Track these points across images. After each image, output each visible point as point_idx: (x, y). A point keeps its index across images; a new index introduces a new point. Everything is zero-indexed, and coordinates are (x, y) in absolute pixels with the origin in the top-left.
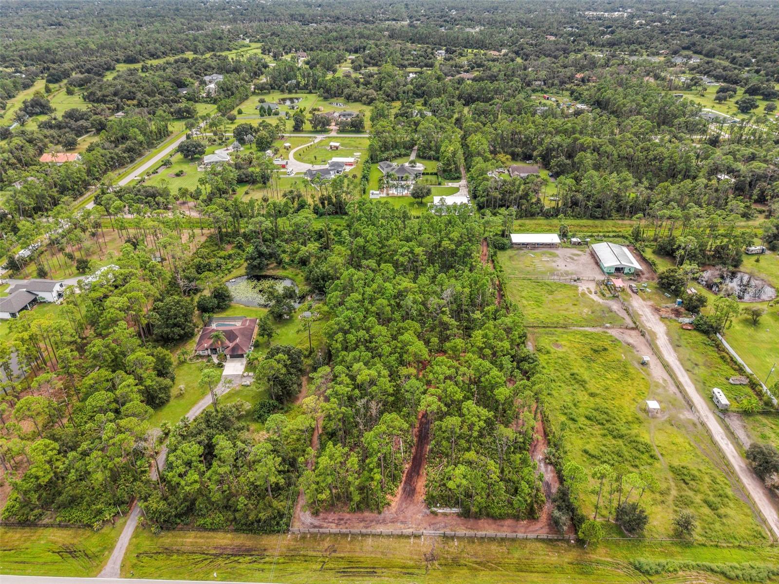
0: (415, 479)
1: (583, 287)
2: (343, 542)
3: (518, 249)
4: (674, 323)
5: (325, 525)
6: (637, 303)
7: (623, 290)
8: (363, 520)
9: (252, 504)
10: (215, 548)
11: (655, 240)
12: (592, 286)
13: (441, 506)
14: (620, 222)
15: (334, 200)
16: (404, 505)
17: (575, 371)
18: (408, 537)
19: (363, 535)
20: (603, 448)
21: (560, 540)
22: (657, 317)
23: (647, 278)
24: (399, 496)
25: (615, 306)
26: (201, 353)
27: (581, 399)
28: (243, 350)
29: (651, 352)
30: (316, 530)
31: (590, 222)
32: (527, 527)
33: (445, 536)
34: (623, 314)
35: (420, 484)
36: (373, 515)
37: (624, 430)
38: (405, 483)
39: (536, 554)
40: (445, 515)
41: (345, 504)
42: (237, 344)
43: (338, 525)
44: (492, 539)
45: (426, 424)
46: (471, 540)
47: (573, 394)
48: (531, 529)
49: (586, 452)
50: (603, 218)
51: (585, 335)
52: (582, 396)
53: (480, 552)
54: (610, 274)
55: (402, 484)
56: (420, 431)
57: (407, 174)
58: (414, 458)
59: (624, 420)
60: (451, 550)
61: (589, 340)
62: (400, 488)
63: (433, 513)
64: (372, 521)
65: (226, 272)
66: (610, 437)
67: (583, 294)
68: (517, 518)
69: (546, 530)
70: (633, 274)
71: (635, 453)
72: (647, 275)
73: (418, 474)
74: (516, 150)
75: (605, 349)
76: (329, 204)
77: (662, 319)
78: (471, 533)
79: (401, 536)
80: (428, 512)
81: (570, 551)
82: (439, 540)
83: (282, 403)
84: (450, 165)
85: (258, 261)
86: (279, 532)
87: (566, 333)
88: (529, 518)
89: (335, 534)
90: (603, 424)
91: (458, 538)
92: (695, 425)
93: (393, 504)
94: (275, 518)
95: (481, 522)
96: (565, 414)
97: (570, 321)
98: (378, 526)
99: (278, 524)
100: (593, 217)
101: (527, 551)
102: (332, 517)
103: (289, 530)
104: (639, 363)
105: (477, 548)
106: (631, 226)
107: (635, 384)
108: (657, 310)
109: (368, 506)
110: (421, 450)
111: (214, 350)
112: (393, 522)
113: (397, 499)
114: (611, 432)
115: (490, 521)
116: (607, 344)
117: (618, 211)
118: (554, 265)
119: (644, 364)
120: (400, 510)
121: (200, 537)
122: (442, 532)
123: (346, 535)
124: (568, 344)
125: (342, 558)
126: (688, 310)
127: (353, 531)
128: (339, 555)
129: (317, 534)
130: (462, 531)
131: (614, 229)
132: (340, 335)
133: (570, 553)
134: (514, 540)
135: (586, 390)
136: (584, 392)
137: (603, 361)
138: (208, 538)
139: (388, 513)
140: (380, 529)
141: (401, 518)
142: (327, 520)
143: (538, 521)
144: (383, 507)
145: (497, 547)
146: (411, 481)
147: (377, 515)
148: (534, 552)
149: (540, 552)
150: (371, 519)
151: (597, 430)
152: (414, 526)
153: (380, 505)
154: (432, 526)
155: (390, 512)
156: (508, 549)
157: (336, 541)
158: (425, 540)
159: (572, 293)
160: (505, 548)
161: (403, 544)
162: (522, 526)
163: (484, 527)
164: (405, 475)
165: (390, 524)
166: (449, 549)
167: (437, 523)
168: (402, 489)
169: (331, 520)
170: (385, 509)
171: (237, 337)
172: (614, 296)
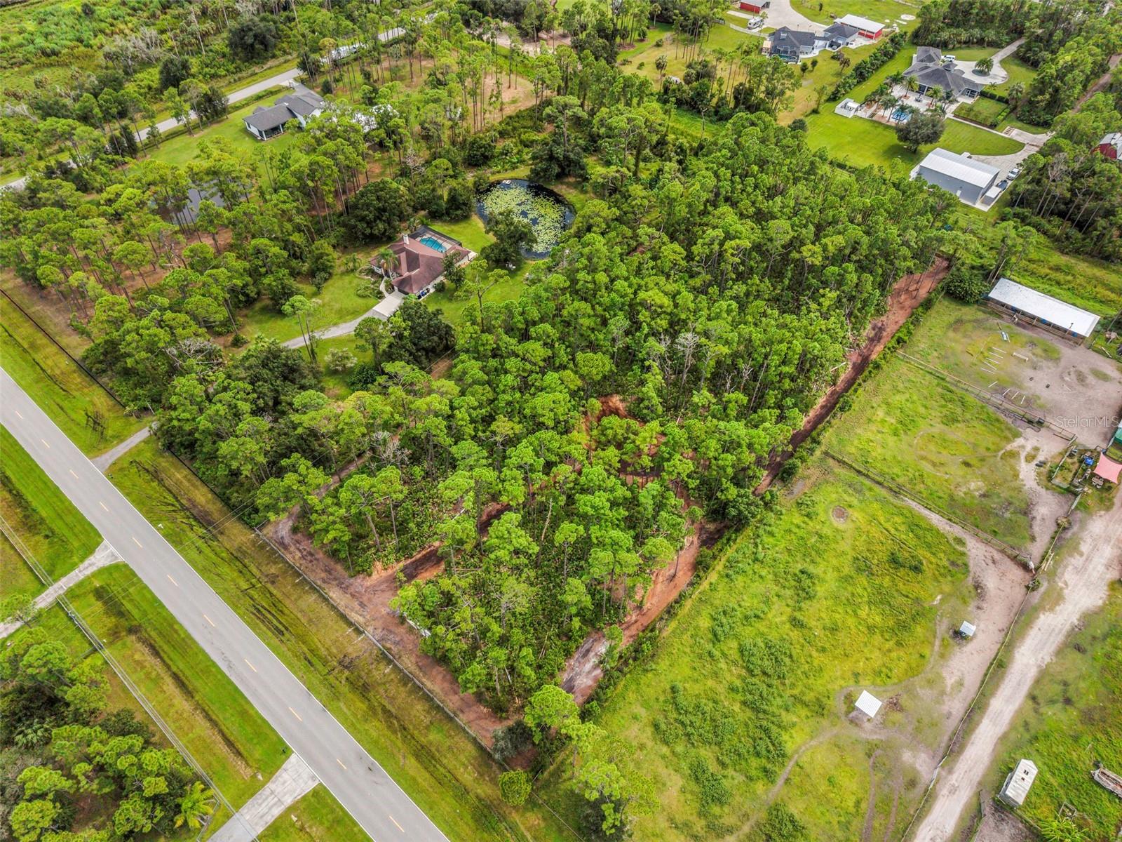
0: (428, 565)
1: (1028, 441)
2: (289, 579)
3: (983, 312)
5: (292, 549)
6: (1104, 528)
7: (1106, 488)
8: (329, 572)
10: (189, 500)
12: (1050, 450)
16: (383, 587)
17: (817, 570)
19: (313, 588)
20: (707, 704)
22: (1112, 575)
24: (389, 572)
25: (1047, 508)
27: (769, 615)
30: (279, 547)
32: (480, 718)
33: (384, 652)
35: (427, 575)
36: (343, 573)
37: (774, 705)
38: (414, 562)
39: (454, 755)
40: (411, 630)
42: (410, 277)
43: (303, 557)
44: (428, 698)
46: (405, 679)
47: (767, 601)
48: (483, 723)
49: (675, 690)
52: (776, 613)
53: (400, 701)
55: (408, 562)
59: (796, 692)
60: (375, 673)
61: (908, 537)
62: (402, 563)
63: (401, 618)
64: (335, 579)
65: (509, 166)
66: (738, 698)
67: (1011, 455)
68: (481, 699)
69: (497, 737)
73: (438, 562)
75: (918, 569)
78: (414, 672)
79: (344, 617)
80: (398, 612)
86: (246, 524)
87: (885, 502)
88: (493, 710)
89: (290, 566)
91: (395, 666)
92: (912, 783)
93: (374, 576)
95: (439, 672)
97: (920, 487)
98: (336, 589)
99: (249, 516)
101: (449, 742)
102: (305, 545)
104: (951, 627)
105: (402, 693)
107: (893, 655)
112: (353, 596)
113: (383, 574)
114: (749, 692)
115: (447, 679)
116: (935, 561)
118: (1027, 373)
119: (958, 635)
120: (374, 589)
121: (189, 481)
123: (299, 575)
124: (862, 522)
125: (271, 594)
127: (309, 575)
128: (272, 590)
129: (276, 552)
134: (449, 718)
135: (796, 608)
136: (788, 610)
137: (887, 584)
138: (193, 485)
139: (360, 583)
140: (334, 594)
141: (365, 599)
142: (298, 545)
143: (501, 722)
144: (360, 573)
145: (423, 710)
146: (422, 564)
147: (347, 576)
148: (455, 750)
149: (461, 757)
150: (338, 576)
151: (732, 674)
152: (368, 617)
153: (351, 566)
154: (384, 632)
155: (362, 583)
156: (431, 723)
157: (283, 574)
158: (361, 640)
159: (989, 441)
160: (430, 719)
161: (337, 628)
162: (477, 712)
163: (435, 678)
164: (424, 552)
165: (348, 596)
166: (374, 670)
167: (394, 633)
168: (403, 566)
169: (301, 548)
170: (362, 576)
171: (418, 267)
172: (1069, 489)
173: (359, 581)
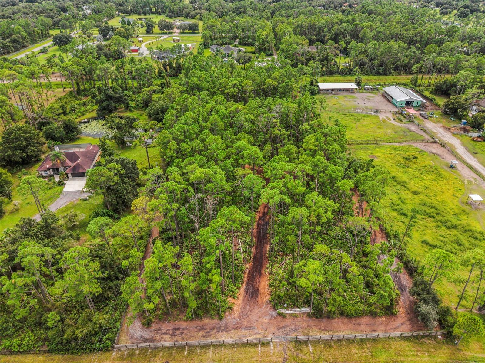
0: (257, 279)
1: (382, 116)
2: (178, 357)
3: (324, 94)
4: (466, 138)
5: (158, 337)
6: (429, 125)
7: (416, 117)
8: (203, 328)
9: (71, 319)
11: (429, 86)
12: (390, 116)
13: (288, 307)
14: (399, 77)
15: (174, 65)
16: (248, 308)
17: (394, 174)
18: (255, 345)
19: (203, 347)
20: (442, 238)
21: (426, 336)
22: (450, 134)
23: (431, 109)
24: (241, 298)
25: (413, 128)
26: (43, 173)
27: (406, 197)
28: (83, 169)
29: (455, 158)
30: (146, 345)
31: (376, 77)
32: (386, 325)
33: (297, 341)
34: (422, 133)
35: (264, 284)
36: (213, 322)
37: (455, 221)
38: (247, 283)
39: (404, 356)
40: (294, 316)
41: (182, 311)
42: (78, 164)
43: (173, 336)
44: (351, 341)
45: (264, 225)
46: (327, 343)
47: (398, 194)
48: (391, 326)
49: (425, 242)
50: (385, 74)
51: (394, 148)
52: (405, 194)
53: (340, 358)
54: (402, 107)
55: (244, 285)
56: (258, 232)
57: (232, 51)
58: (255, 257)
59: (452, 213)
60: (307, 357)
61: (399, 152)
62: (242, 289)
63: (280, 315)
64: (212, 329)
65: (80, 114)
66: (444, 228)
67: (384, 121)
68: (373, 315)
69: (407, 326)
70: (420, 106)
71: (473, 241)
72: (430, 107)
73: (260, 274)
74: (312, 37)
75: (415, 158)
76: (170, 68)
77: (454, 134)
78: (326, 335)
79: (247, 345)
80: (275, 314)
81: (440, 348)
82: (291, 346)
83: (119, 213)
84: (264, 44)
85: (106, 103)
86: (102, 350)
87: (378, 147)
88: (386, 314)
89: (169, 348)
90: (433, 217)
91: (312, 342)
93: (235, 308)
94: (96, 333)
95: (337, 322)
96: (396, 210)
97: (379, 139)
98: (220, 334)
99: (101, 340)
100: (378, 74)
101: (392, 352)
102: (166, 327)
103: (113, 347)
104: (447, 166)
105: (336, 353)
106: (408, 79)
107: (450, 183)
108: (448, 129)
109: (207, 312)
110: (261, 250)
111: (56, 171)
112: (236, 328)
113: (240, 302)
114: (444, 224)
115: (345, 320)
116: (415, 154)
117: (395, 70)
118: (356, 103)
119: (452, 167)
120: (244, 314)
122: (293, 336)
123: (182, 348)
124: (382, 156)
126: (473, 127)
127: (190, 342)
129: (147, 349)
130: (316, 334)
131: (395, 81)
132: (174, 142)
133: (441, 351)
134: (375, 340)
135: (408, 189)
136: (407, 192)
137: (417, 166)
139: (230, 319)
140: (222, 338)
141: (245, 323)
142: (160, 332)
143: (397, 317)
144: (225, 312)
145: (358, 350)
146: (253, 281)
147: (218, 322)
148: (401, 353)
149: (408, 353)
150: (212, 326)
151: (429, 223)
152: (260, 331)
153: (221, 309)
154: (281, 330)
155: (233, 317)
156: (371, 352)
157: (170, 356)
158: (274, 347)
159: (374, 121)
160: (367, 351)
161: (250, 355)
162: (381, 324)
163: (339, 328)
164: (246, 275)
165: (233, 331)
166: (304, 357)
167: (287, 326)
168: (244, 290)
169: (164, 331)
170: (227, 313)
171: (78, 158)
172: (409, 121)
173: (229, 317)
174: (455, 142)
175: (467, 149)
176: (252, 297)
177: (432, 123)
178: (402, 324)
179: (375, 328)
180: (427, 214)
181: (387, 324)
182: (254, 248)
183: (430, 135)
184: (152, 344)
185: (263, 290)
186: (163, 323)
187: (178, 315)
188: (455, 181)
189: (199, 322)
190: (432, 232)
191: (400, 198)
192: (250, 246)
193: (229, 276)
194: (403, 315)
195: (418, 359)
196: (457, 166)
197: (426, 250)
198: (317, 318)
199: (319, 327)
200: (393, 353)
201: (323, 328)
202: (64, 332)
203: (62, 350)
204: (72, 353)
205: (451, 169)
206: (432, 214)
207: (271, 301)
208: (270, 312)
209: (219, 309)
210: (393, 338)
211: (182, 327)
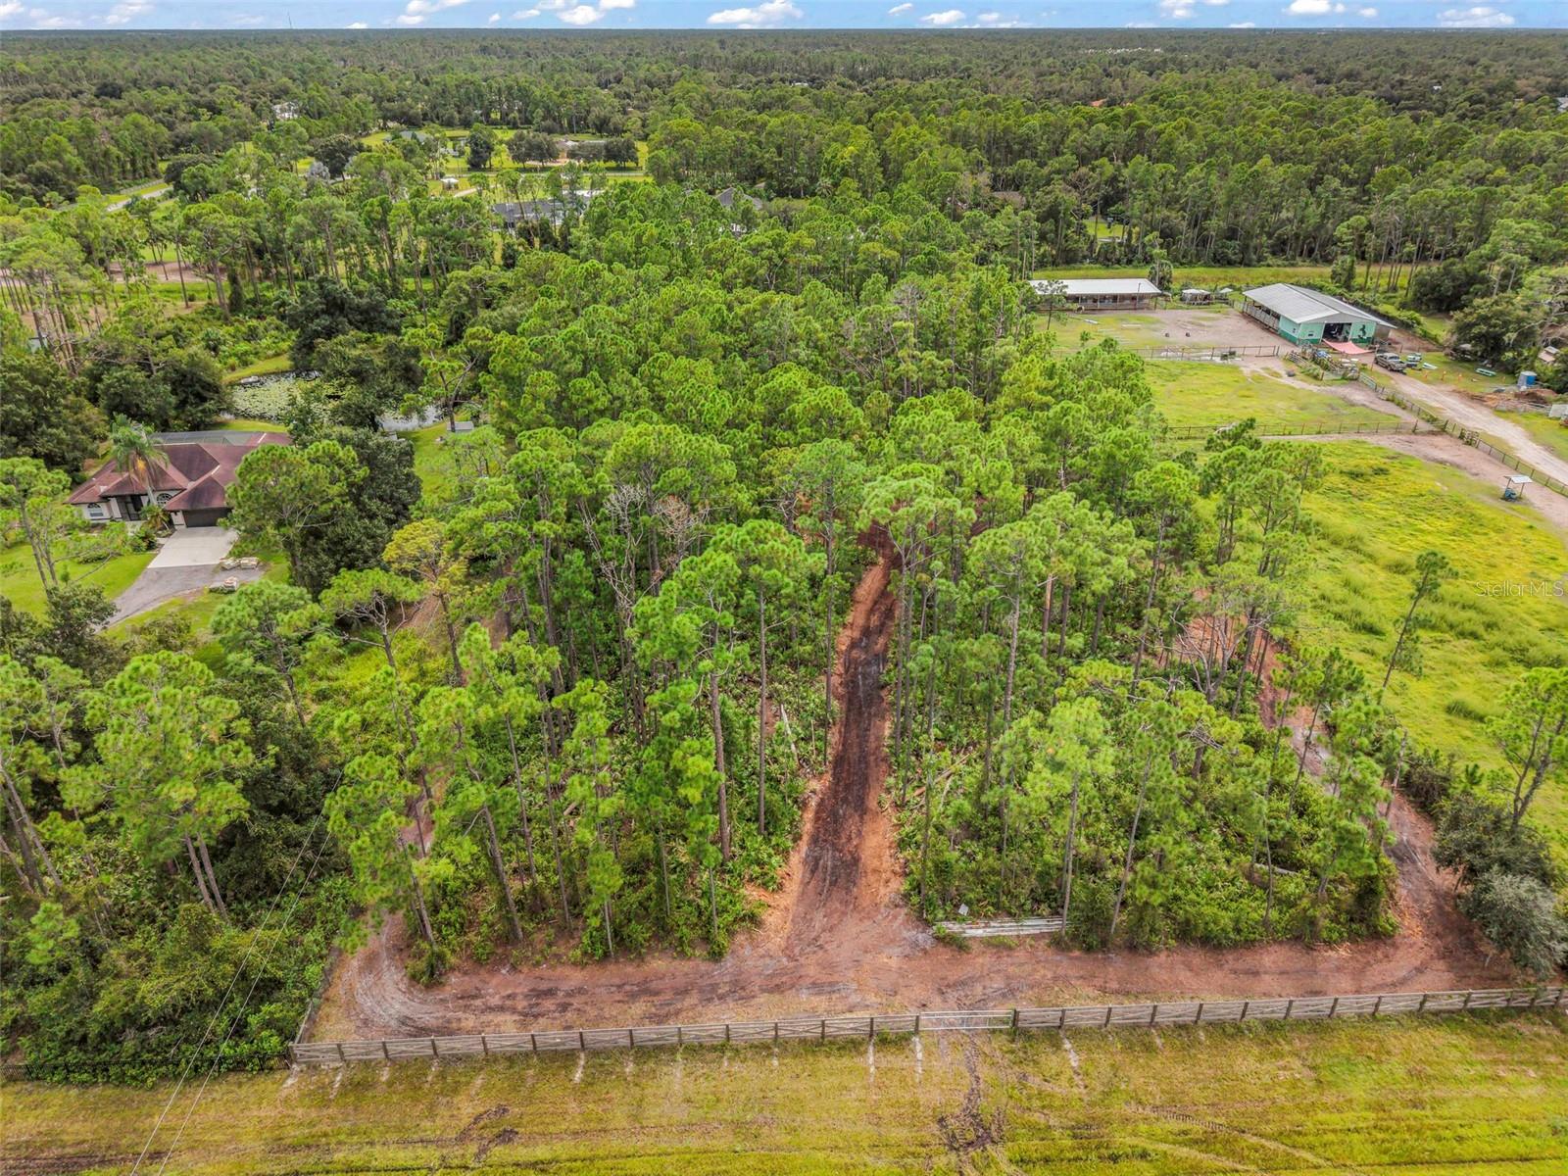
0: (851, 825)
1: (1251, 367)
2: (547, 1089)
4: (1540, 421)
5: (470, 1021)
6: (1411, 388)
7: (1364, 367)
8: (645, 990)
9: (131, 956)
11: (1394, 290)
12: (1279, 367)
13: (974, 916)
14: (1289, 270)
16: (819, 920)
19: (644, 1052)
21: (1521, 1011)
22: (1486, 411)
23: (1411, 348)
24: (793, 887)
25: (1358, 396)
26: (87, 513)
27: (1366, 579)
30: (421, 1047)
31: (1217, 272)
32: (1359, 973)
33: (1017, 1030)
34: (1391, 408)
35: (877, 841)
36: (686, 966)
38: (815, 840)
39: (1443, 1080)
40: (999, 946)
41: (565, 932)
42: (210, 481)
43: (529, 1016)
44: (1229, 1031)
45: (868, 663)
46: (1137, 1038)
47: (1337, 571)
48: (1376, 975)
49: (1457, 710)
50: (1245, 263)
52: (1364, 573)
53: (1195, 1092)
54: (1315, 342)
55: (804, 846)
56: (851, 684)
58: (839, 761)
59: (1539, 625)
60: (1060, 1089)
62: (795, 859)
63: (945, 941)
64: (684, 992)
65: (233, 360)
66: (1519, 667)
67: (1259, 379)
68: (1305, 938)
69: (1440, 976)
70: (1372, 339)
72: (1405, 344)
73: (862, 809)
75: (1381, 472)
77: (1497, 411)
79: (822, 1044)
80: (923, 938)
82: (995, 1047)
86: (239, 1066)
88: (1354, 938)
89: (511, 1059)
90: (1474, 636)
91: (1076, 1033)
93: (771, 918)
94: (223, 999)
95: (1167, 965)
96: (1338, 616)
98: (714, 1008)
99: (239, 1030)
100: (1221, 260)
101: (1397, 1068)
102: (498, 985)
103: (286, 1057)
104: (1494, 497)
105: (1173, 1071)
107: (1514, 541)
108: (1478, 399)
109: (663, 930)
110: (863, 738)
111: (132, 504)
112: (778, 989)
113: (789, 897)
114: (1518, 655)
115: (1197, 958)
116: (1378, 461)
117: (1274, 254)
118: (1160, 335)
119: (1509, 497)
120: (803, 940)
122: (1003, 1011)
123: (563, 1058)
125: (540, 1165)
126: (1559, 392)
127: (596, 1036)
128: (522, 1153)
129: (424, 1063)
130: (1085, 1005)
134: (1320, 1026)
135: (1371, 557)
136: (1369, 566)
137: (1389, 496)
139: (748, 955)
140: (724, 1021)
141: (812, 971)
142: (478, 1002)
143: (1395, 946)
144: (731, 933)
145: (1261, 1061)
146: (836, 833)
147: (704, 967)
148: (1429, 1071)
149: (1459, 1071)
150: (680, 981)
151: (1462, 653)
152: (872, 999)
153: (717, 921)
154: (952, 995)
155: (761, 951)
156: (1313, 1068)
157: (515, 1089)
158: (929, 1053)
159: (1227, 378)
160: (1296, 1063)
161: (835, 1081)
162: (1339, 969)
163: (1178, 984)
164: (809, 815)
165: (763, 998)
166: (1047, 1087)
167: (973, 980)
168: (805, 862)
169: (495, 1001)
170: (740, 938)
171: (214, 463)
172: (1344, 377)
173: (747, 952)
174: (1509, 432)
175: (1551, 449)
176: (834, 883)
177: (1420, 384)
178: (1419, 970)
179: (1317, 983)
180: (1451, 627)
181: (1362, 971)
182: (835, 730)
183: (1419, 412)
184: (444, 1044)
185: (876, 863)
186: (493, 972)
187: (550, 945)
188: (1528, 534)
189: (630, 969)
190: (1479, 681)
191: (1347, 584)
192: (823, 723)
193: (748, 812)
194: (1420, 940)
195: (1502, 1090)
196: (1526, 493)
197: (1468, 733)
198: (1089, 949)
199: (1098, 982)
200: (1401, 1073)
201: (1115, 985)
202: (93, 996)
203: (80, 1067)
204: (121, 1080)
205: (1508, 504)
206: (1468, 627)
207: (906, 896)
208: (905, 934)
209: (710, 921)
210: (1388, 1018)
211: (565, 986)
